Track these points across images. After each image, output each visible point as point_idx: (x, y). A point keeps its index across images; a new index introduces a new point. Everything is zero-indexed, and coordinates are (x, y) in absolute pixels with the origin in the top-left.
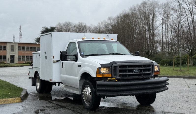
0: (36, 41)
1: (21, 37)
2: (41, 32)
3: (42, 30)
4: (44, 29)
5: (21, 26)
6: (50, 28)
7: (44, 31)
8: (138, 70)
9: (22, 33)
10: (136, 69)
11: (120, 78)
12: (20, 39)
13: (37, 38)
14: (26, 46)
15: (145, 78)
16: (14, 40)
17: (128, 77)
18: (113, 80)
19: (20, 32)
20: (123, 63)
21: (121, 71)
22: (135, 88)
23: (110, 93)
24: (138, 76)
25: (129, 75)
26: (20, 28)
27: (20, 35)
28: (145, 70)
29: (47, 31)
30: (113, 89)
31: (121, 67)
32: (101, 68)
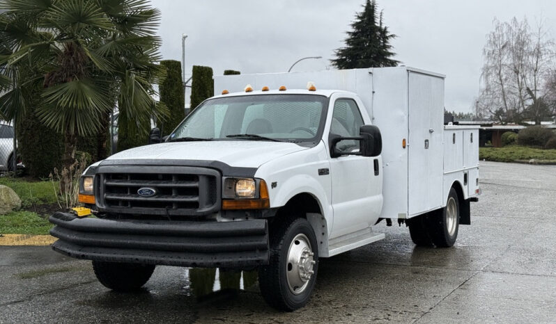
8: (150, 190)
18: (75, 211)
20: (112, 167)
21: (107, 189)
32: (84, 177)
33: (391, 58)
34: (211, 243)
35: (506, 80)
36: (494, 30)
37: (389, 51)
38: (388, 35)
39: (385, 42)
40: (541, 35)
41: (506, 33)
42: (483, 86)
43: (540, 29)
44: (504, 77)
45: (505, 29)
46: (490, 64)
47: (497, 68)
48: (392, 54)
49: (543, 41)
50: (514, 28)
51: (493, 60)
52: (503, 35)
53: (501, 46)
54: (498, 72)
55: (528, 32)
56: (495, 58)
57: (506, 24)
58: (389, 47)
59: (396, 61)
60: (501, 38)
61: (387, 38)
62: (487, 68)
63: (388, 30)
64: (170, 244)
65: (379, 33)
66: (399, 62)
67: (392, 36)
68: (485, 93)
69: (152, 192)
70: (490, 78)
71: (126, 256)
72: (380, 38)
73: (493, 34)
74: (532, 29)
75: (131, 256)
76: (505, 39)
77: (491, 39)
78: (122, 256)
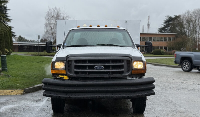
0: (159, 31)
1: (149, 27)
2: (164, 22)
3: (165, 20)
4: (167, 18)
5: (149, 16)
6: (174, 17)
7: (167, 20)
8: (101, 67)
9: (150, 23)
10: (97, 64)
11: (74, 75)
12: (148, 29)
13: (160, 28)
14: (145, 37)
15: (111, 77)
16: (143, 31)
17: (87, 76)
18: (62, 77)
19: (148, 23)
20: (79, 57)
21: (76, 67)
22: (91, 89)
23: (57, 94)
24: (102, 75)
25: (90, 73)
26: (149, 18)
27: (149, 25)
28: (114, 67)
29: (171, 20)
30: (59, 89)
31: (76, 61)
32: (55, 62)
33: (8, 18)
34: (135, 87)
35: (53, 28)
36: (49, 11)
37: (7, 15)
38: (7, 9)
39: (6, 11)
40: (65, 14)
41: (53, 12)
42: (45, 30)
43: (64, 12)
44: (52, 28)
45: (52, 11)
46: (47, 23)
47: (50, 24)
48: (9, 16)
49: (65, 16)
50: (55, 11)
51: (48, 21)
52: (51, 13)
53: (51, 16)
54: (50, 25)
55: (60, 12)
56: (49, 21)
57: (53, 9)
58: (7, 13)
59: (10, 19)
60: (51, 14)
61: (7, 10)
62: (47, 24)
63: (7, 7)
64: (117, 89)
65: (3, 8)
66: (11, 19)
67: (9, 9)
68: (46, 33)
69: (102, 67)
70: (48, 28)
71: (93, 96)
72: (4, 10)
73: (48, 12)
74: (61, 12)
75: (96, 96)
76: (53, 14)
77: (47, 13)
78: (91, 96)
